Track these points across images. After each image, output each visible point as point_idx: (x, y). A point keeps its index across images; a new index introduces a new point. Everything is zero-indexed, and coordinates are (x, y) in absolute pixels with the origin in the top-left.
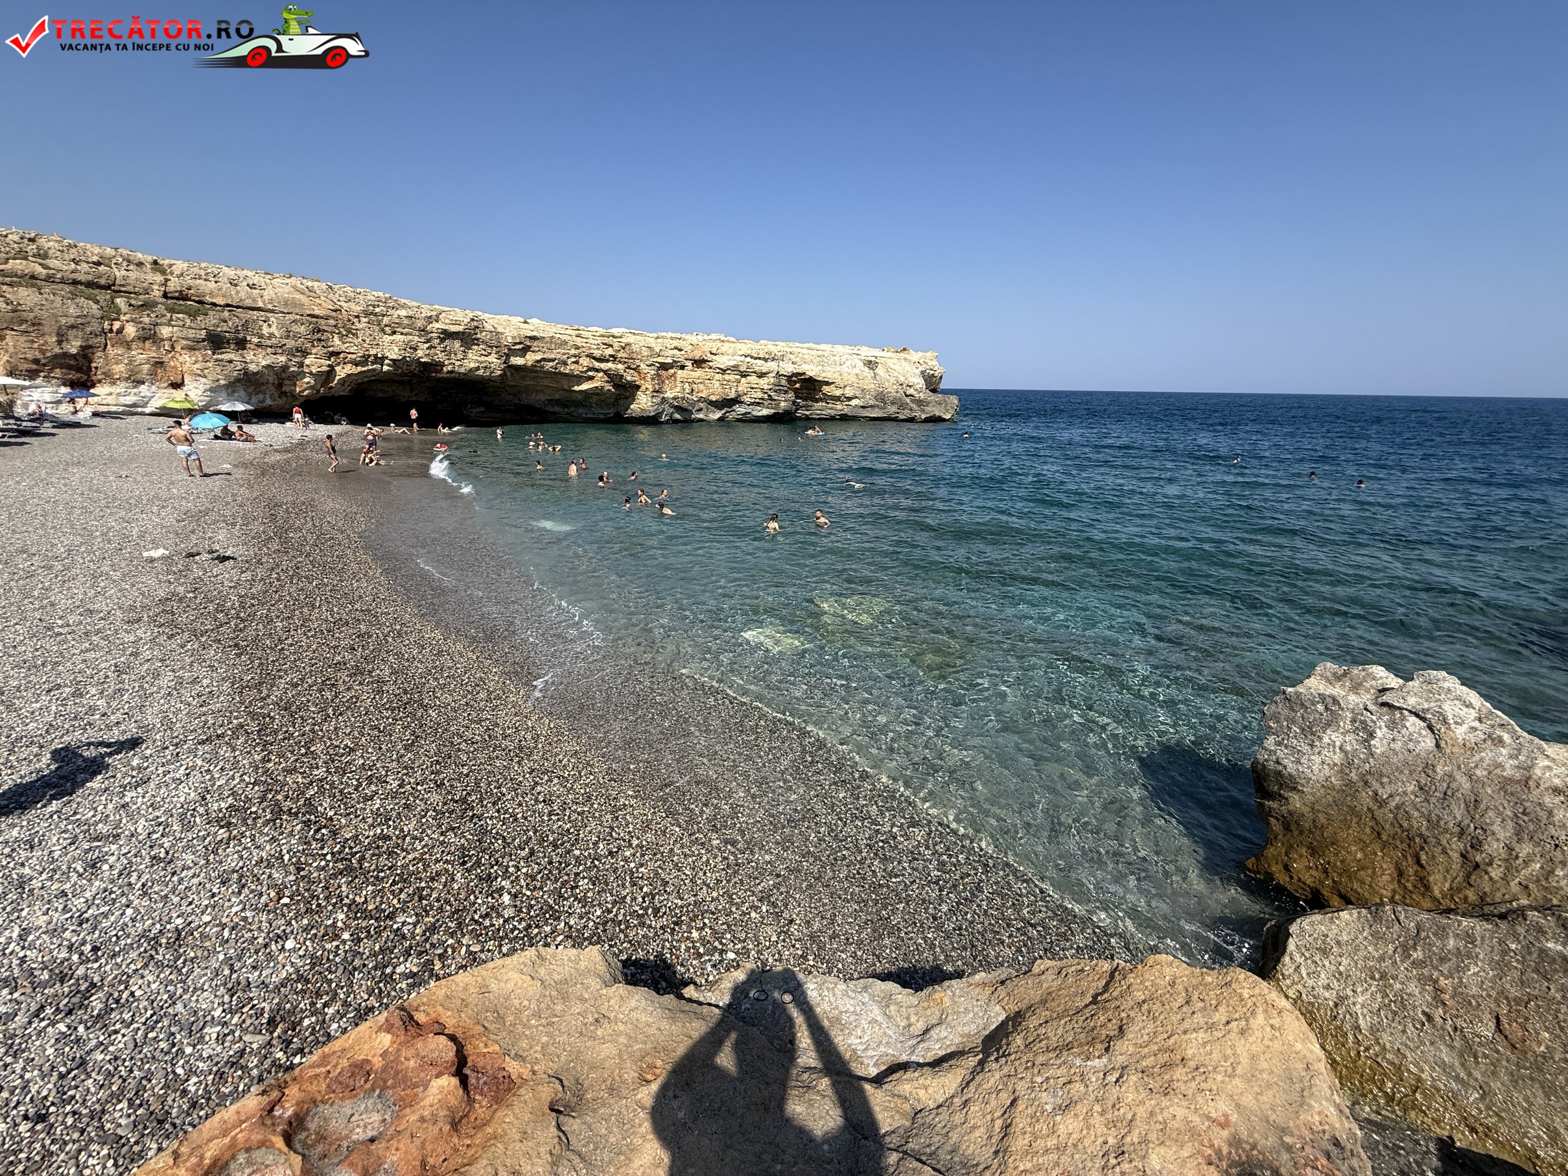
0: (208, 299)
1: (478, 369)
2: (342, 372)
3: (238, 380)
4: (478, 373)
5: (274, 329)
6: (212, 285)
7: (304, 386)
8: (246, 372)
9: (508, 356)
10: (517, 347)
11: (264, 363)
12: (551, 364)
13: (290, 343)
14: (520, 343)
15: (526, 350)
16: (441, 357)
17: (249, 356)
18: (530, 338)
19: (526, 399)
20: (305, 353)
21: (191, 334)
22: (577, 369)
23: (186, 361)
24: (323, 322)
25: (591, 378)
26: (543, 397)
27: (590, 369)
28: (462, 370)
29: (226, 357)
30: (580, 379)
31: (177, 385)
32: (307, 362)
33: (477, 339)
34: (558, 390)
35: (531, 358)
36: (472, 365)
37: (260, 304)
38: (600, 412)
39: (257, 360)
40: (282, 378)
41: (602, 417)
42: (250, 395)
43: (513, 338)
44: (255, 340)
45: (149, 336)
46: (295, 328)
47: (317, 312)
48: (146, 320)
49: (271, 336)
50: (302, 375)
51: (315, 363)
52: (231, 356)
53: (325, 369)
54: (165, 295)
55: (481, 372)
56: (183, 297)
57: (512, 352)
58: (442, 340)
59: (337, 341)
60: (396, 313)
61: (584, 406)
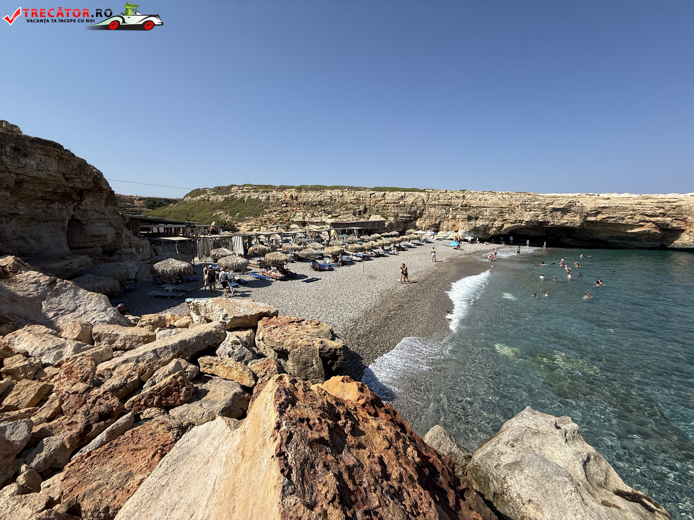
0: (472, 206)
1: (567, 223)
2: (506, 226)
3: (472, 230)
4: (566, 225)
5: (487, 214)
6: (474, 201)
7: (492, 232)
8: (475, 227)
9: (586, 217)
10: (592, 212)
11: (481, 224)
12: (613, 219)
13: (491, 217)
14: (595, 211)
15: (598, 213)
16: (549, 219)
17: (478, 222)
18: (602, 208)
19: (596, 236)
20: (495, 220)
21: (464, 217)
22: (631, 222)
23: (460, 224)
24: (504, 209)
25: (642, 226)
26: (606, 235)
27: (642, 221)
28: (558, 224)
29: (471, 223)
30: (633, 226)
31: (456, 231)
32: (495, 223)
33: (570, 210)
34: (616, 232)
35: (600, 217)
36: (564, 222)
37: (486, 206)
38: (649, 244)
39: (480, 223)
40: (486, 228)
41: (650, 246)
42: (475, 234)
43: (591, 208)
44: (481, 217)
45: (454, 218)
46: (494, 212)
47: (503, 206)
48: (454, 213)
49: (486, 215)
50: (492, 227)
51: (497, 224)
52: (473, 222)
53: (500, 225)
54: (462, 206)
55: (568, 225)
56: (466, 206)
57: (589, 215)
58: (551, 212)
59: (507, 215)
60: (533, 203)
61: (636, 240)
